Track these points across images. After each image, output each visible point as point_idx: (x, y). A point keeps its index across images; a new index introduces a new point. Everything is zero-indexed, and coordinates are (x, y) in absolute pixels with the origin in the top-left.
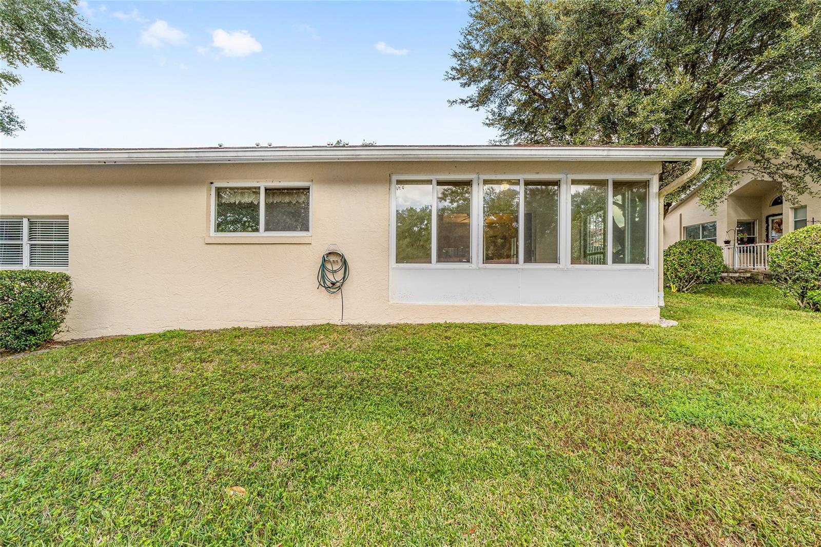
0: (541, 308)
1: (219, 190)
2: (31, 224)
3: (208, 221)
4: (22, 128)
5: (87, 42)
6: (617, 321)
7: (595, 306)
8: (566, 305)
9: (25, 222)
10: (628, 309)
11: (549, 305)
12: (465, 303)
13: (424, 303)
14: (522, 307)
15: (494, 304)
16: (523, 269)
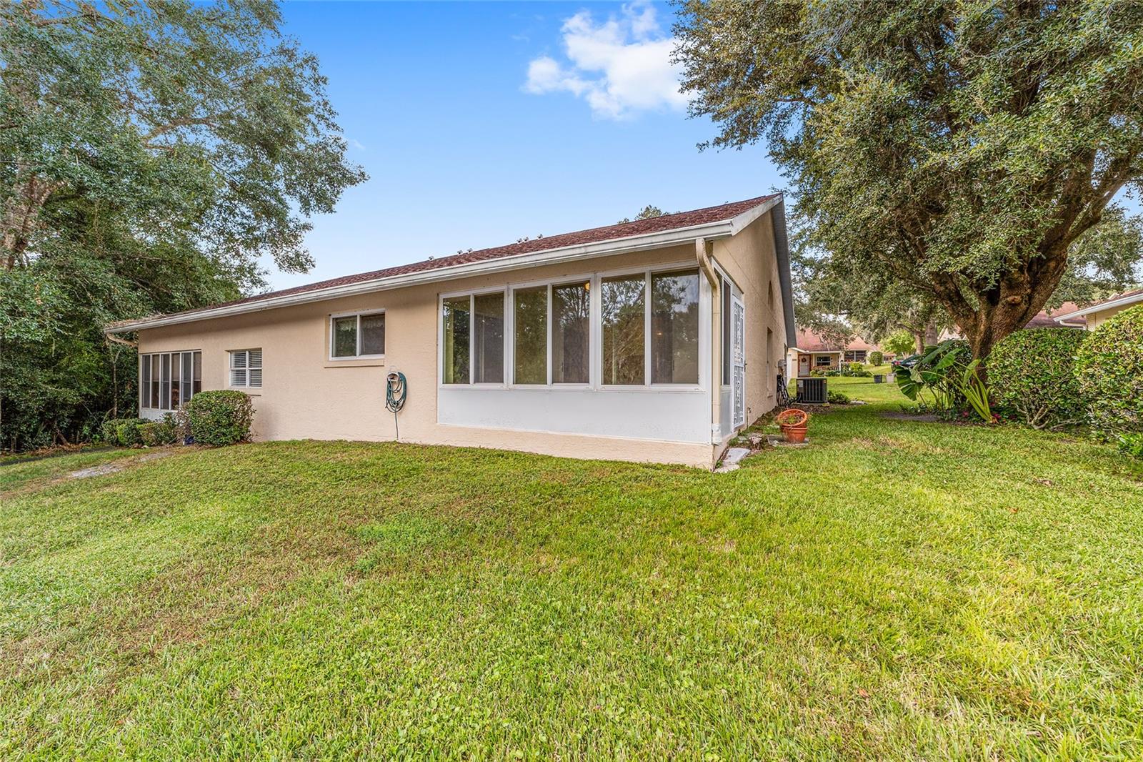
0: (569, 437)
1: (338, 322)
2: (250, 354)
3: (327, 347)
4: (313, 266)
5: (352, 181)
6: (654, 460)
7: (629, 438)
8: (595, 436)
9: (247, 353)
10: (670, 445)
11: (577, 434)
12: (496, 428)
13: (463, 426)
14: (549, 434)
15: (523, 430)
16: (550, 391)
